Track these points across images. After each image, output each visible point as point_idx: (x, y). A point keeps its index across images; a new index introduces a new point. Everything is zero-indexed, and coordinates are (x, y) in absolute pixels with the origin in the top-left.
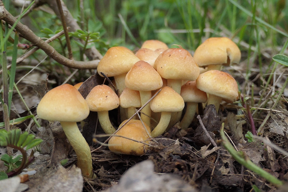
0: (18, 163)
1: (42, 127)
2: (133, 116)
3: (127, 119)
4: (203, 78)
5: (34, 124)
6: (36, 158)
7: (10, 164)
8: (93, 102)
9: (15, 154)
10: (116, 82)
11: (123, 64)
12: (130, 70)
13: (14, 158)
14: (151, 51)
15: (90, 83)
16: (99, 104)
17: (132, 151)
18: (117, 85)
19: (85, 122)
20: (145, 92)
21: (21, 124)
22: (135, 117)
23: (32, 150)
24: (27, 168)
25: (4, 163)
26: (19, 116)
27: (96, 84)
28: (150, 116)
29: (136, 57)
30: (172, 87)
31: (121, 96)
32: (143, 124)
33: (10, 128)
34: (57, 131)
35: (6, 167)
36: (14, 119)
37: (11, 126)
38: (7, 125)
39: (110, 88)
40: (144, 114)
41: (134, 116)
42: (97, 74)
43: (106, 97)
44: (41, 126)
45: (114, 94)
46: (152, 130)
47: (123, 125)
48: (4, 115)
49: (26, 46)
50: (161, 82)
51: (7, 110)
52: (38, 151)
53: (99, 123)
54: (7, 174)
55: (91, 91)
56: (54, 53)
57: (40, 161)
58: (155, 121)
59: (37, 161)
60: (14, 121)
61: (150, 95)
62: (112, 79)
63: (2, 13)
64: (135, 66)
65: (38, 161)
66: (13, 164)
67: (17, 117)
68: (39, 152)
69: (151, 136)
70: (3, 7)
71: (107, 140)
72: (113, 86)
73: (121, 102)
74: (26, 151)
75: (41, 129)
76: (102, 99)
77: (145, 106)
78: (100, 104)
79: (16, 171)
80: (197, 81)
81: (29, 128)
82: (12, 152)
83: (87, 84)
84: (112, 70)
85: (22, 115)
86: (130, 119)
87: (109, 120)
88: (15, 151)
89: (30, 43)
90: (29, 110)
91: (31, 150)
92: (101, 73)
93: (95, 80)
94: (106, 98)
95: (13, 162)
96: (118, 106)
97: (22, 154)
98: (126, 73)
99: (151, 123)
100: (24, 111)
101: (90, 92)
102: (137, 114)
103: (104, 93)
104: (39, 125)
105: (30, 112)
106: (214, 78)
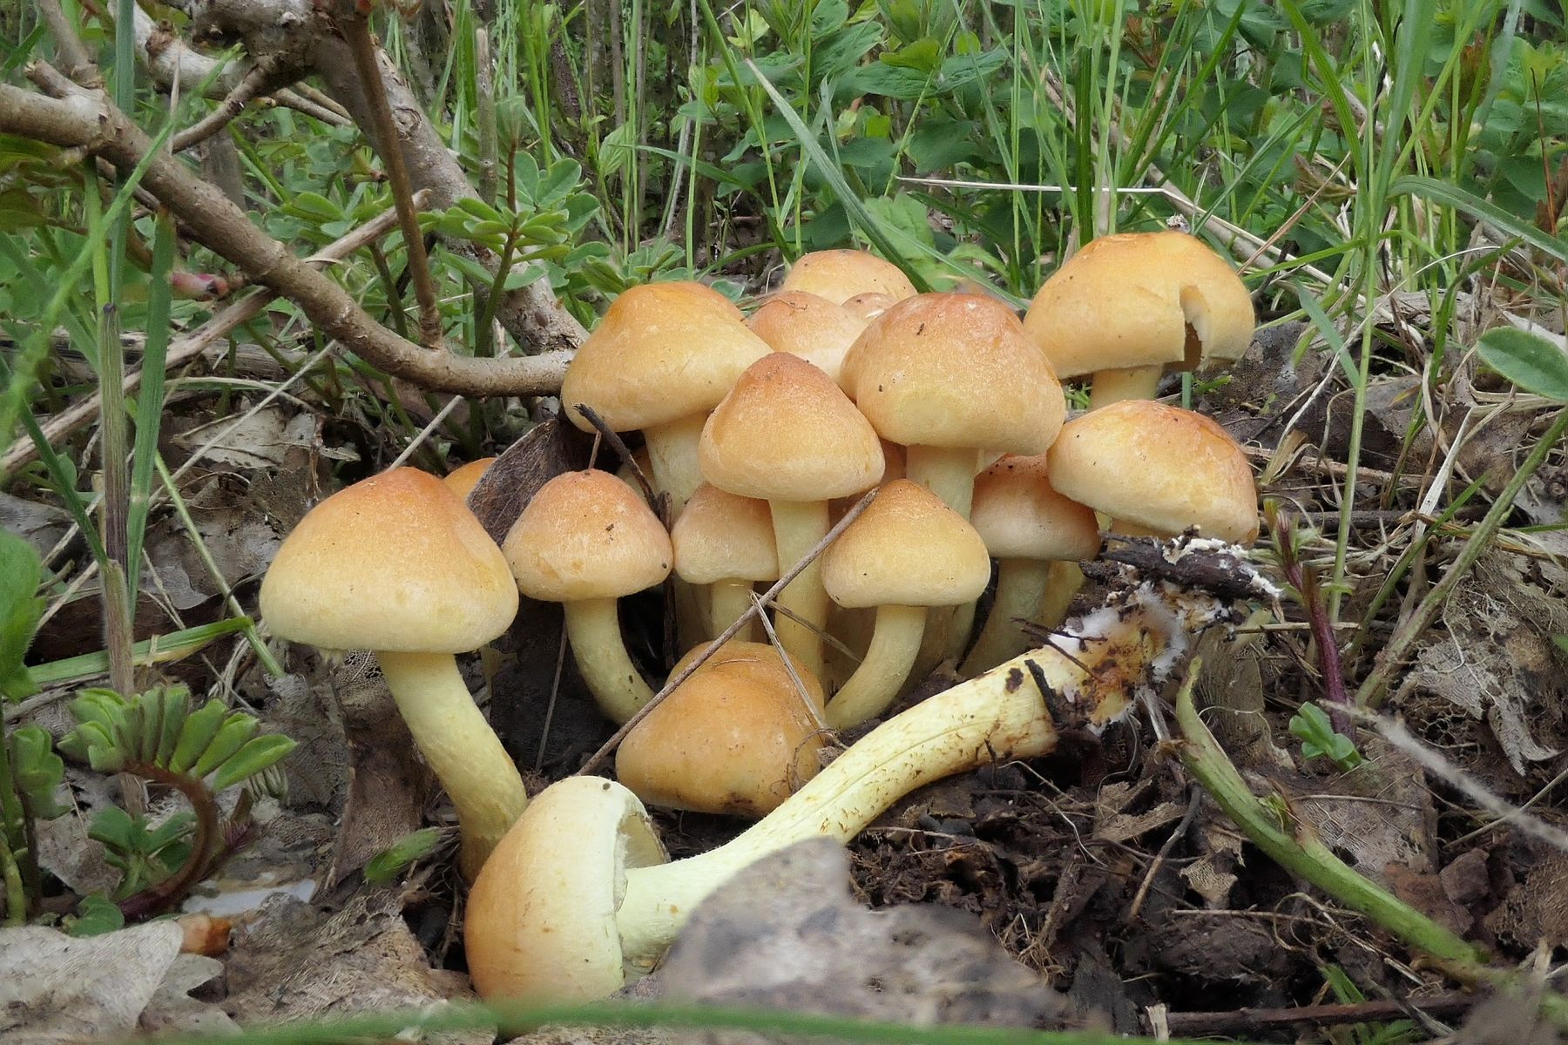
0: (171, 850)
1: (291, 677)
2: (739, 622)
3: (707, 638)
4: (1082, 438)
5: (253, 660)
6: (264, 827)
7: (133, 858)
8: (545, 554)
9: (161, 808)
10: (655, 458)
11: (686, 370)
12: (727, 399)
13: (155, 824)
14: (827, 304)
15: (528, 459)
16: (575, 564)
17: (733, 794)
18: (659, 470)
19: (503, 651)
20: (800, 507)
21: (185, 660)
22: (747, 628)
23: (245, 791)
24: (216, 877)
25: (107, 852)
26: (177, 620)
27: (557, 466)
28: (821, 628)
29: (751, 333)
30: (927, 482)
31: (680, 527)
32: (788, 662)
33: (135, 681)
34: (367, 706)
35: (114, 869)
36: (155, 639)
37: (140, 670)
38: (119, 663)
39: (627, 487)
40: (789, 614)
41: (746, 621)
42: (562, 419)
43: (609, 529)
44: (287, 671)
45: (647, 517)
46: (831, 692)
47: (692, 665)
48: (106, 618)
49: (212, 284)
50: (878, 461)
51: (119, 592)
52: (273, 795)
53: (571, 662)
54: (121, 903)
55: (534, 500)
56: (349, 316)
57: (281, 845)
58: (844, 650)
59: (269, 845)
60: (154, 647)
61: (819, 521)
62: (636, 440)
63: (96, 124)
64: (746, 381)
65: (273, 844)
66: (146, 858)
67: (169, 627)
68: (275, 801)
69: (827, 721)
70: (100, 93)
71: (611, 741)
72: (639, 475)
73: (679, 553)
74: (212, 795)
75: (285, 685)
76: (586, 539)
77: (795, 575)
78: (577, 566)
79: (162, 894)
80: (1051, 453)
81: (229, 684)
82: (143, 800)
83: (515, 466)
84: (631, 400)
85: (193, 617)
86: (722, 637)
87: (621, 646)
88: (158, 793)
89: (232, 269)
90: (227, 590)
91: (237, 787)
92: (584, 411)
93: (554, 448)
94: (606, 535)
95: (152, 847)
96: (665, 574)
97: (192, 808)
98: (706, 412)
99: (826, 661)
100: (202, 598)
101: (526, 504)
102: (757, 615)
103: (596, 509)
104: (274, 665)
105: (233, 600)
106: (1135, 437)
